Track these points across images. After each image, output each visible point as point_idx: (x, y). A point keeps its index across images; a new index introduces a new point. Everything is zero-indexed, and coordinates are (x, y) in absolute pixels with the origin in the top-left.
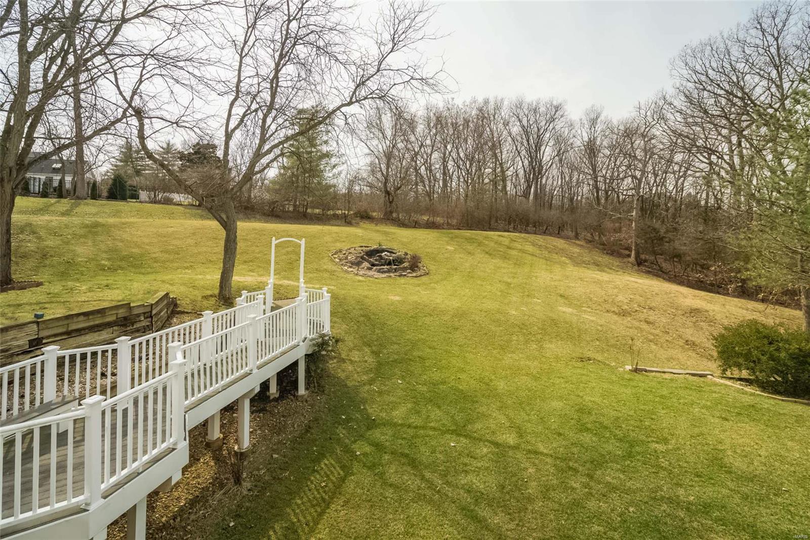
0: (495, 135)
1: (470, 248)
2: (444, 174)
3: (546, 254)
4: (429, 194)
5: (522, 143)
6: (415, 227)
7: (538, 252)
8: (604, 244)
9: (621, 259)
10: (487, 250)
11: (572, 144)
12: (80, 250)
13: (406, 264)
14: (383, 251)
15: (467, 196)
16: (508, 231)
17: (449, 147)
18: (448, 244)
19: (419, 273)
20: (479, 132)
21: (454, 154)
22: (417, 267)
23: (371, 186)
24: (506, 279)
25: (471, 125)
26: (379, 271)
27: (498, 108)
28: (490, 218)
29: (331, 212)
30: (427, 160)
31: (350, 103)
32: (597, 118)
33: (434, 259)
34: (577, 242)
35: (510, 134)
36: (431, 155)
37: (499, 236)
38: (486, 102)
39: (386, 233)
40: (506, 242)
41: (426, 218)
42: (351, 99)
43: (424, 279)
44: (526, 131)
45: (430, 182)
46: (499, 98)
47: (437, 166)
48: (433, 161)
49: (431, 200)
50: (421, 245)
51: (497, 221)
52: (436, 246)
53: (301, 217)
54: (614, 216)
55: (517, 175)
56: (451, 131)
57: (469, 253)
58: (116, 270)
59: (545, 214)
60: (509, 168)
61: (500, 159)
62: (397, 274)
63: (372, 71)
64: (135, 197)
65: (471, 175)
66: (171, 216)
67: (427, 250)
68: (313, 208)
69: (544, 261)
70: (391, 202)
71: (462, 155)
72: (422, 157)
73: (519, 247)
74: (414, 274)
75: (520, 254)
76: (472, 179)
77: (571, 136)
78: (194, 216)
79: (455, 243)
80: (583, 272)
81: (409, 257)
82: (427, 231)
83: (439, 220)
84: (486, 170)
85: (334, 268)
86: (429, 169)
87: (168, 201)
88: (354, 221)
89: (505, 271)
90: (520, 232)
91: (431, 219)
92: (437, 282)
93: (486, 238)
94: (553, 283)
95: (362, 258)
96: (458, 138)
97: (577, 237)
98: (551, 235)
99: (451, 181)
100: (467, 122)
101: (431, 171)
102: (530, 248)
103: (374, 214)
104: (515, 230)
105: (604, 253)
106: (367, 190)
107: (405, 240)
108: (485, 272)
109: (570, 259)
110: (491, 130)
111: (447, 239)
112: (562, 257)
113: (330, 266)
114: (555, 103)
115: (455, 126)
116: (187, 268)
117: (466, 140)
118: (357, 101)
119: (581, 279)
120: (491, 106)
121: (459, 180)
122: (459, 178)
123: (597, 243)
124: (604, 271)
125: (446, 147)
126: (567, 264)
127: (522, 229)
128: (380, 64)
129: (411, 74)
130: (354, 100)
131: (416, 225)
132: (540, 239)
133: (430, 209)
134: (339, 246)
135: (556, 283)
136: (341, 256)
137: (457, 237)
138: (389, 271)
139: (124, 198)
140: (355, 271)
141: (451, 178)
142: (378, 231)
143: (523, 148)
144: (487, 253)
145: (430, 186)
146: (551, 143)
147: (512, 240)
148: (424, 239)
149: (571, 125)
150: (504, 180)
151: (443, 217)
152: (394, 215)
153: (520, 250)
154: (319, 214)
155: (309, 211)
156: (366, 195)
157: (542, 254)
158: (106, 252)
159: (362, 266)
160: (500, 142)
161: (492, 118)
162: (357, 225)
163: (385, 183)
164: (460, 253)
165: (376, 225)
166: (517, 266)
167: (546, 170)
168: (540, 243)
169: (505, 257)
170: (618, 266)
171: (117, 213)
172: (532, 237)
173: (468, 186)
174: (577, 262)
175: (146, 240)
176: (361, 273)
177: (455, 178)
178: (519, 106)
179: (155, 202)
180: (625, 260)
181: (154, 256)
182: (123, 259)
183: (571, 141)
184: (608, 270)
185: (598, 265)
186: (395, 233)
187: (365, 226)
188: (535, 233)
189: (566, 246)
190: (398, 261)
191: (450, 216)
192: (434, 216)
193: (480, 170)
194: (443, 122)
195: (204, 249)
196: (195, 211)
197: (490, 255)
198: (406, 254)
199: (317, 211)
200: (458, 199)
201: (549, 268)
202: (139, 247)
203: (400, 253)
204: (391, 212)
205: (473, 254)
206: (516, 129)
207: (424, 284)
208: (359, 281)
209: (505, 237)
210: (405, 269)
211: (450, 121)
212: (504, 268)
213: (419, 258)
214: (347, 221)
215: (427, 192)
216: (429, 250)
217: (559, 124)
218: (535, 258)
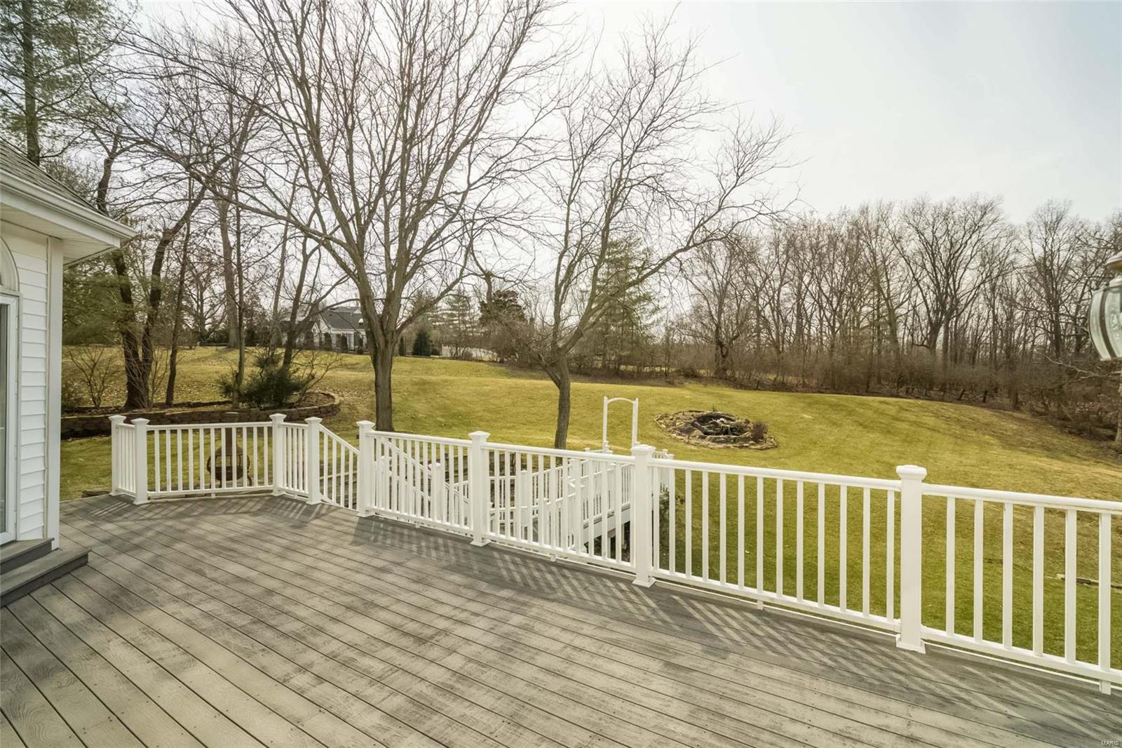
0: (879, 257)
1: (835, 417)
2: (799, 316)
3: (957, 429)
4: (776, 344)
5: (924, 267)
6: (756, 389)
7: (943, 426)
8: (1065, 419)
9: (1094, 443)
10: (861, 421)
11: (1012, 262)
12: (418, 406)
13: (748, 434)
14: (718, 417)
15: (832, 346)
16: (897, 396)
17: (806, 279)
18: (804, 411)
19: (764, 446)
20: (852, 253)
21: (813, 288)
22: (762, 438)
23: (695, 334)
24: (887, 458)
25: (840, 245)
26: (714, 441)
27: (883, 218)
28: (869, 377)
29: (647, 369)
30: (773, 297)
31: (685, 249)
32: (1058, 221)
33: (785, 430)
34: (1016, 414)
35: (902, 254)
36: (779, 290)
37: (882, 402)
38: (864, 211)
39: (721, 396)
40: (892, 410)
41: (772, 377)
42: (688, 243)
43: (772, 452)
44: (931, 249)
45: (777, 328)
46: (886, 202)
47: (789, 305)
48: (782, 297)
49: (779, 352)
50: (766, 412)
51: (879, 382)
52: (787, 414)
53: (614, 374)
54: (1084, 374)
55: (916, 313)
56: (809, 256)
57: (835, 424)
58: (450, 427)
59: (964, 371)
60: (903, 303)
61: (885, 291)
62: (737, 445)
63: (712, 209)
64: (436, 353)
65: (840, 316)
66: (477, 372)
67: (775, 418)
68: (626, 364)
69: (952, 440)
70: (724, 356)
71: (826, 288)
72: (767, 294)
73: (913, 418)
74: (759, 447)
75: (913, 428)
76: (842, 323)
77: (1012, 250)
78: (500, 374)
79: (814, 410)
80: (1017, 457)
81: (751, 425)
82: (775, 394)
83: (791, 379)
84: (864, 309)
85: (662, 435)
86: (777, 309)
87: (467, 357)
88: (676, 381)
89: (886, 449)
90: (917, 398)
91: (780, 378)
92: (789, 457)
93: (862, 404)
94: (962, 469)
95: (693, 424)
96: (820, 264)
97: (1017, 406)
98: (969, 402)
99: (810, 326)
100: (833, 241)
101: (779, 312)
102: (930, 421)
103: (702, 372)
104: (908, 394)
105: (1062, 432)
106: (690, 339)
107: (745, 405)
108: (856, 449)
109: (999, 438)
110: (872, 251)
111: (802, 405)
112: (984, 434)
113: (656, 433)
114: (981, 202)
115: (815, 248)
116: (510, 428)
117: (832, 265)
118: (695, 245)
119: (1011, 466)
120: (873, 215)
121: (821, 324)
122: (821, 320)
123: (1054, 417)
124: (1058, 458)
125: (801, 278)
126: (992, 445)
127: (920, 393)
128: (721, 201)
129: (758, 209)
130: (691, 244)
131: (759, 386)
132: (949, 409)
133: (779, 365)
134: (664, 409)
135: (967, 469)
136: (668, 421)
137: (817, 402)
138: (727, 441)
139: (427, 355)
140: (685, 438)
141: (809, 322)
142: (708, 393)
143: (925, 272)
144: (861, 425)
145: (778, 334)
146: (976, 262)
147: (901, 409)
148: (771, 405)
149: (1012, 234)
150: (893, 323)
151: (797, 376)
152: (729, 373)
153: (915, 422)
154: (633, 372)
155: (623, 367)
156: (688, 346)
157: (949, 430)
158: (438, 409)
159: (694, 434)
160: (885, 268)
161: (873, 233)
162: (681, 385)
163: (717, 331)
164: (821, 423)
165: (706, 385)
166: (906, 444)
167: (966, 305)
168: (948, 414)
169: (888, 432)
170: (1087, 452)
171: (428, 371)
172: (935, 405)
173: (834, 333)
174: (1009, 443)
175: (467, 398)
176: (693, 441)
177: (815, 322)
178: (919, 211)
179: (457, 359)
180: (1104, 444)
181: (479, 414)
182: (454, 416)
183: (1011, 258)
184: (1067, 458)
185: (1048, 450)
186: (731, 397)
187: (691, 386)
188: (942, 400)
189: (995, 419)
190: (738, 430)
191: (807, 373)
192: (783, 376)
193: (855, 308)
194: (798, 244)
195: (522, 409)
196: (499, 368)
197: (865, 427)
198: (747, 422)
199: (630, 368)
200: (820, 349)
201: (958, 448)
202: (464, 405)
203: (740, 421)
204: (725, 370)
205: (840, 426)
206: (912, 246)
207: (772, 458)
208: (692, 451)
209: (891, 405)
210: (746, 439)
211: (807, 243)
212: (886, 445)
213: (765, 428)
214: (667, 380)
215: (773, 341)
216: (779, 418)
217: (988, 235)
218: (936, 435)
